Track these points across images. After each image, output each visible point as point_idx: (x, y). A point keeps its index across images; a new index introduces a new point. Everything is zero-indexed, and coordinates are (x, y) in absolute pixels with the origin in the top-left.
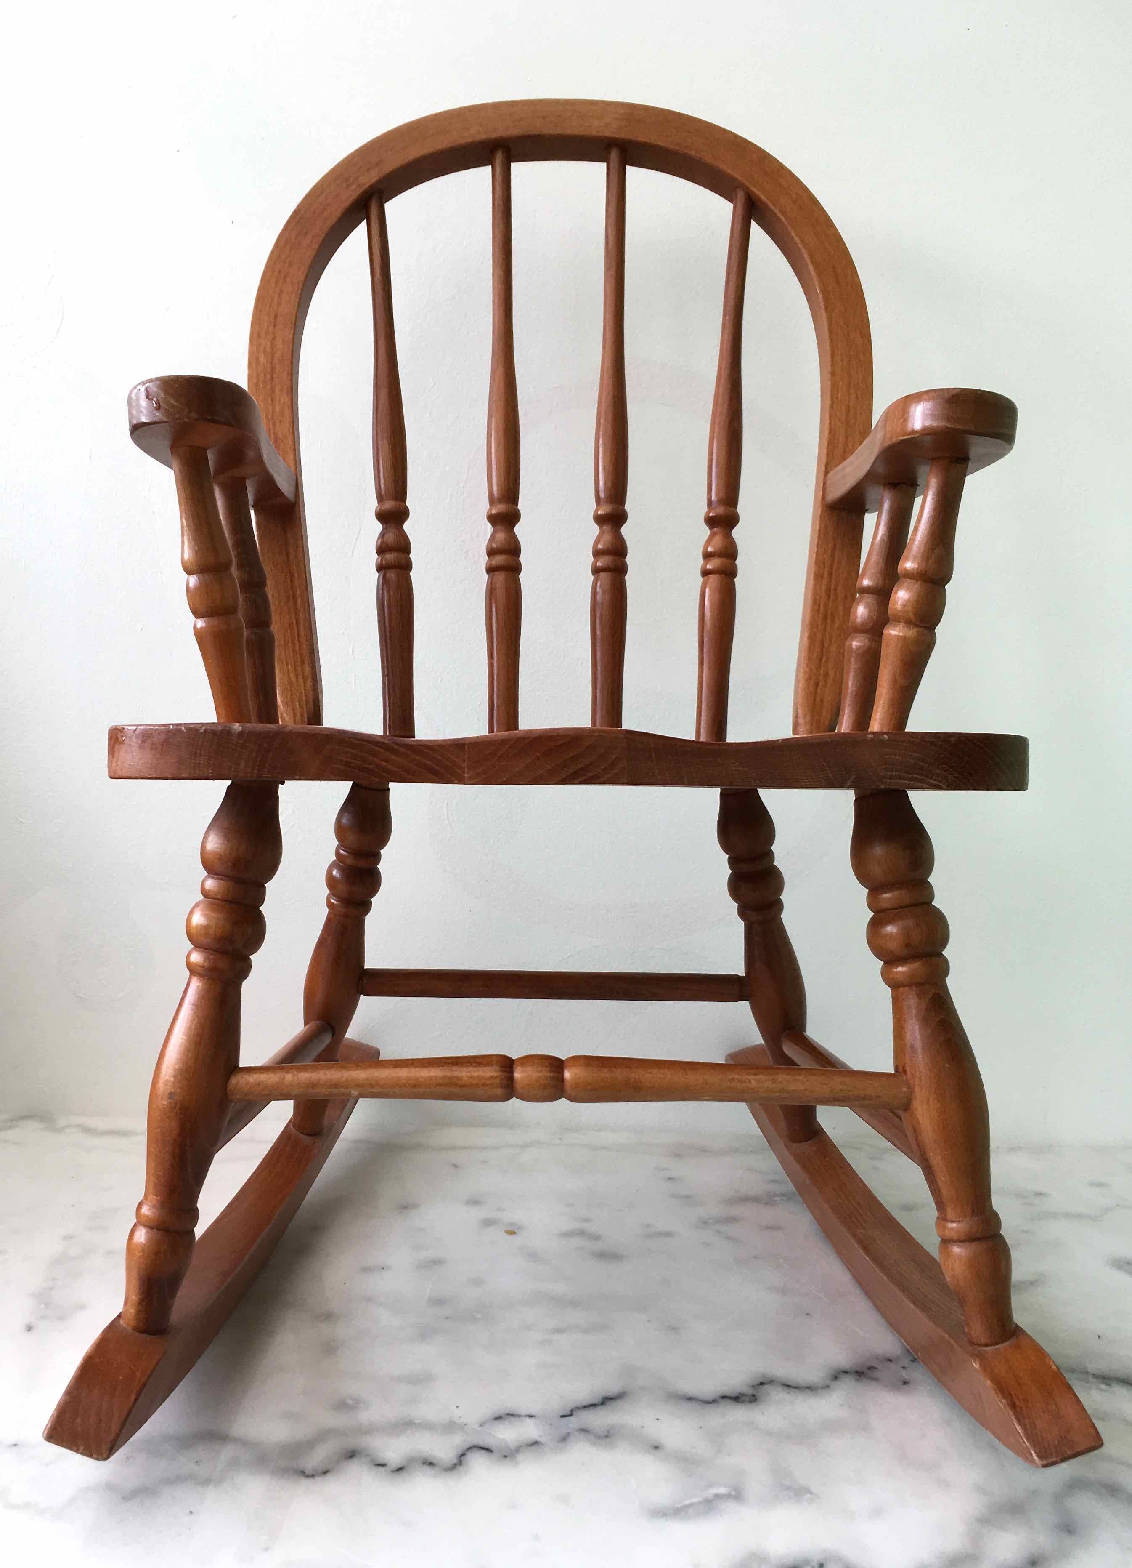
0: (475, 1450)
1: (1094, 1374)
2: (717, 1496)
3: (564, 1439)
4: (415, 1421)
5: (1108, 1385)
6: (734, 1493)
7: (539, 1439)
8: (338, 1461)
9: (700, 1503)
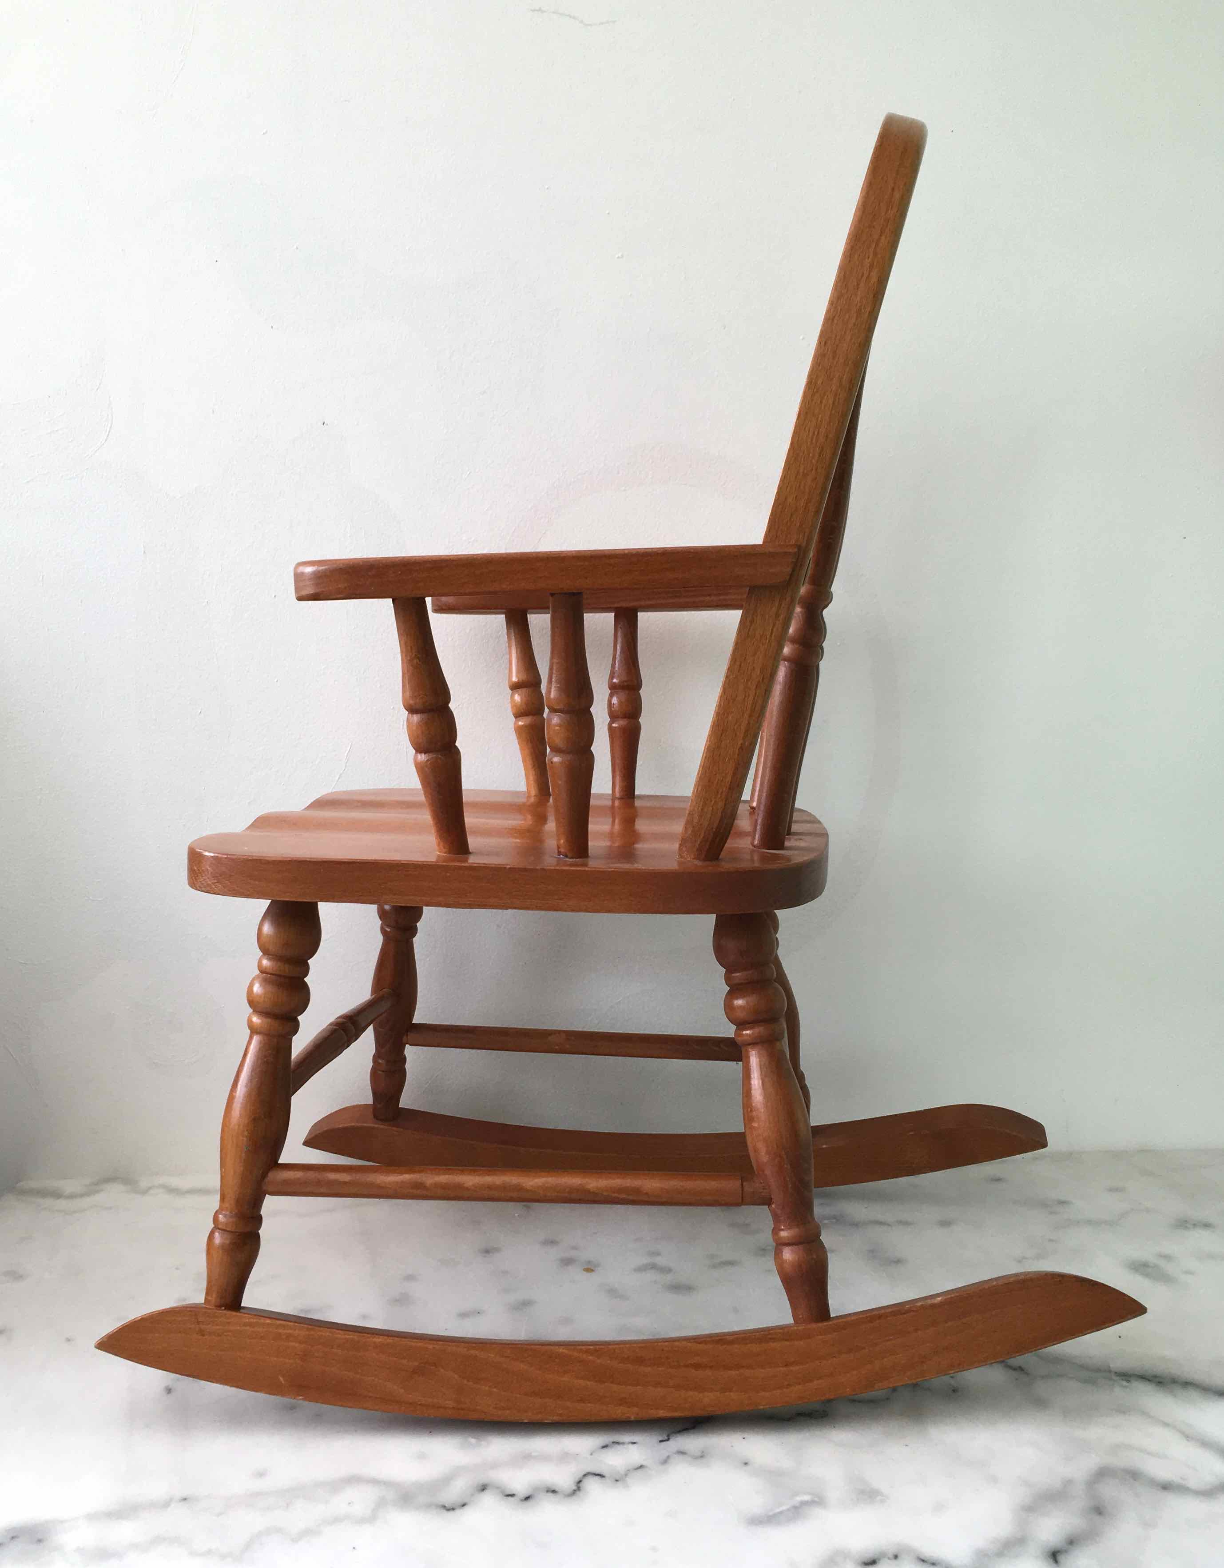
0: (590, 1477)
1: (1116, 1373)
2: (804, 1504)
3: (665, 1461)
4: (533, 1454)
5: (1128, 1381)
6: (816, 1499)
7: (644, 1463)
8: (472, 1495)
9: (788, 1510)
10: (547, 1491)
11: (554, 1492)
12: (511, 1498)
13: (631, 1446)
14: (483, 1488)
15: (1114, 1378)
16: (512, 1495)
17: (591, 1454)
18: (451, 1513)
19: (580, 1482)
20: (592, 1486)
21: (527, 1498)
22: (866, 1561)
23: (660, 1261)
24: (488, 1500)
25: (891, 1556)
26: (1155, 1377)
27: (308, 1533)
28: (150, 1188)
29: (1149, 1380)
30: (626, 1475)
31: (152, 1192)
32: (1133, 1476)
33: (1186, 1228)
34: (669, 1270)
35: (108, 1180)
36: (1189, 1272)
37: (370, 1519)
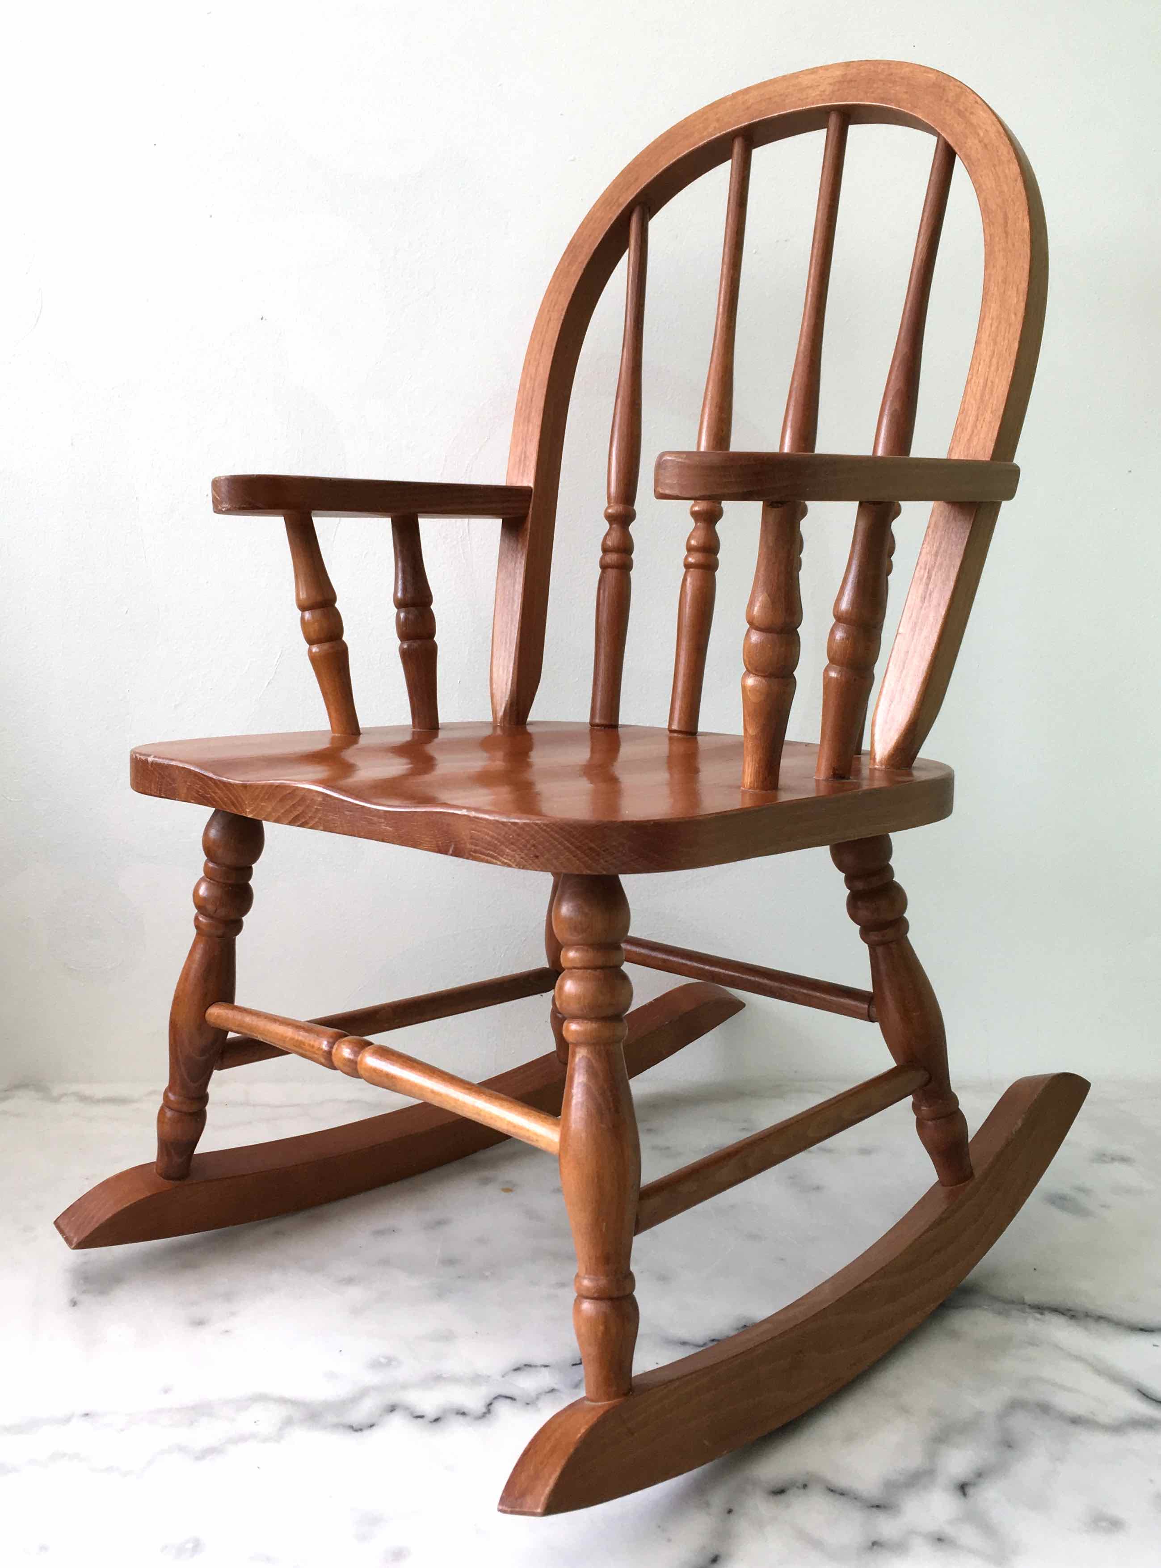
0: (500, 1399)
1: (1030, 1305)
4: (444, 1376)
5: (1042, 1314)
7: (556, 1387)
8: (381, 1416)
10: (457, 1413)
11: (464, 1414)
12: (419, 1419)
13: (544, 1369)
14: (392, 1409)
15: (1028, 1310)
16: (422, 1417)
17: (503, 1377)
18: (358, 1434)
19: (490, 1404)
20: (503, 1408)
21: (437, 1420)
22: (775, 1489)
24: (397, 1423)
25: (800, 1485)
26: (1069, 1310)
27: (213, 1451)
29: (1063, 1314)
30: (538, 1398)
32: (1044, 1409)
33: (1105, 1162)
36: (1104, 1206)
37: (278, 1437)
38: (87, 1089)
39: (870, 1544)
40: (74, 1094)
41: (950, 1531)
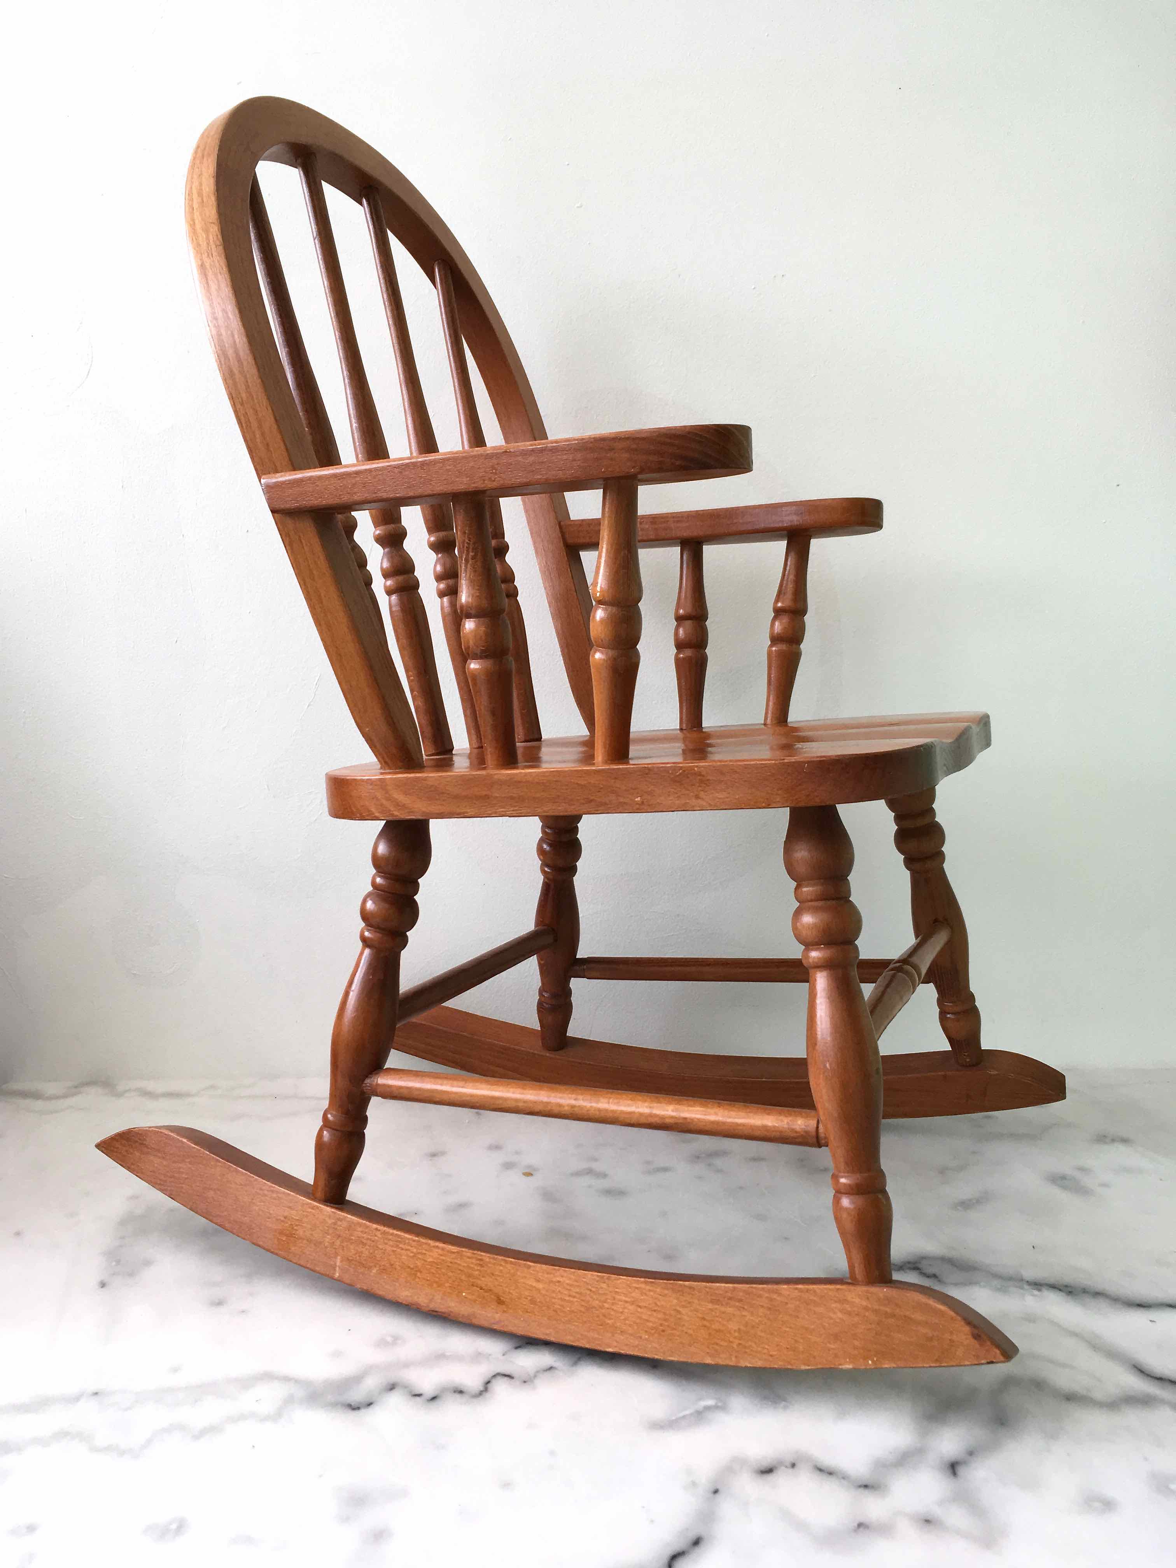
0: (499, 1378)
1: (1028, 1282)
2: (706, 1409)
3: (575, 1363)
4: (447, 1354)
5: (1039, 1290)
6: (720, 1404)
7: (554, 1364)
8: (380, 1394)
9: (691, 1414)
10: (454, 1392)
11: (461, 1392)
12: (418, 1398)
14: (392, 1387)
15: (1026, 1287)
16: (419, 1395)
17: (504, 1355)
18: (356, 1412)
19: (488, 1382)
20: (500, 1388)
21: (434, 1398)
22: (763, 1469)
23: (596, 1166)
24: (395, 1400)
25: (788, 1464)
26: (1066, 1286)
27: (212, 1430)
28: (126, 1091)
29: (1060, 1290)
30: (535, 1376)
31: (127, 1095)
32: (1039, 1386)
33: (1105, 1143)
34: (604, 1176)
35: (91, 1083)
36: (1105, 1185)
37: (277, 1416)
38: (150, 1086)
39: (856, 1525)
40: (137, 1090)
41: (937, 1511)
